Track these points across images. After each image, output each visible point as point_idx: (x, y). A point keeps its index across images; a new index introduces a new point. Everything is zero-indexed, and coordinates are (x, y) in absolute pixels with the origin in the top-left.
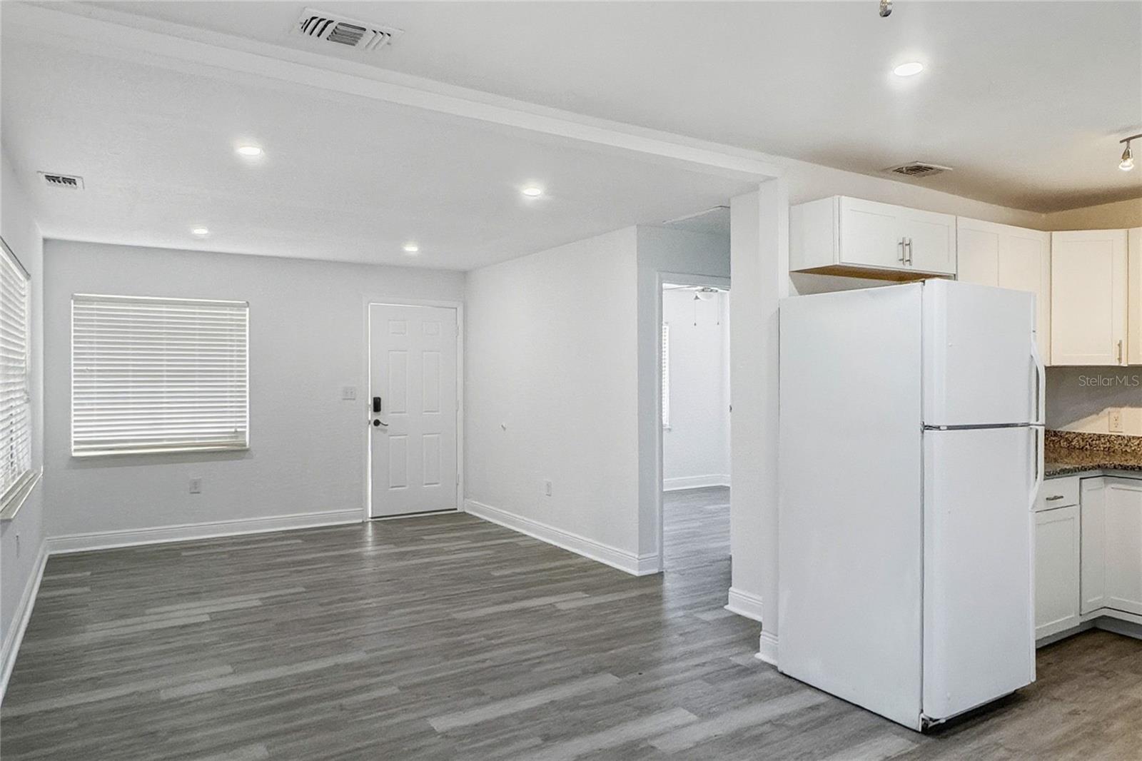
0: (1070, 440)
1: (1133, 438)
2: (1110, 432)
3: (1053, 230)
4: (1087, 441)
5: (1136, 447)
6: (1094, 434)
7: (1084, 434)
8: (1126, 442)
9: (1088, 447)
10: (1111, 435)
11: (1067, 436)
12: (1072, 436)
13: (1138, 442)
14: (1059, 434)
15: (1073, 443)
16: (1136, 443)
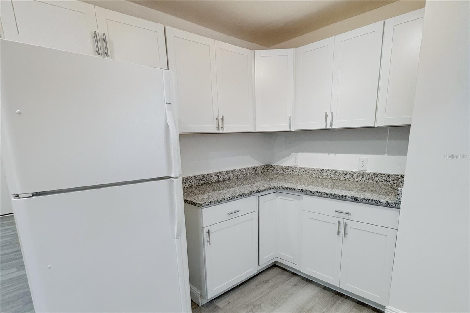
0: (277, 169)
1: (302, 168)
2: (293, 165)
3: (255, 50)
4: (284, 170)
5: (303, 173)
6: (287, 167)
7: (283, 166)
8: (299, 170)
9: (284, 173)
10: (293, 167)
11: (276, 168)
12: (278, 167)
13: (303, 170)
14: (273, 167)
15: (278, 171)
16: (303, 171)
